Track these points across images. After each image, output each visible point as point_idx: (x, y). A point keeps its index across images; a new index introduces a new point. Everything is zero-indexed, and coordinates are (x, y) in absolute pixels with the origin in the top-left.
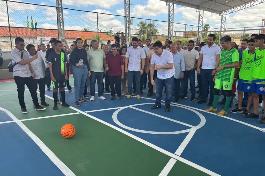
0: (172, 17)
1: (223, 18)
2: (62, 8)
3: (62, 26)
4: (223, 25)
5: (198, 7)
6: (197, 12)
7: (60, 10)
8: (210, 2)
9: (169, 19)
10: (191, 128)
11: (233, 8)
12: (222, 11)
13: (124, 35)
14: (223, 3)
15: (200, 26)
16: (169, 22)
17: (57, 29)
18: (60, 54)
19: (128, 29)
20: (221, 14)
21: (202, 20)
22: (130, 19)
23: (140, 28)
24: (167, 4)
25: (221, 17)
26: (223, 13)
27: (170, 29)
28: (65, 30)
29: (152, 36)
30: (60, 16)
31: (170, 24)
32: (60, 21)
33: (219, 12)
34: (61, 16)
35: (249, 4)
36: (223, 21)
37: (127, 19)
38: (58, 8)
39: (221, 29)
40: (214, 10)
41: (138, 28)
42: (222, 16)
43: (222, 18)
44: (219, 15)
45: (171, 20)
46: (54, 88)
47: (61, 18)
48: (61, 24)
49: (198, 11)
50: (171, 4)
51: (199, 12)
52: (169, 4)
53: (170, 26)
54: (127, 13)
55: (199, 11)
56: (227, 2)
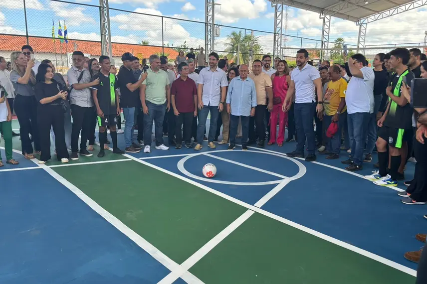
0: (280, 25)
1: (362, 28)
2: (108, 8)
3: (107, 36)
4: (361, 40)
5: (321, 10)
6: (320, 18)
7: (105, 12)
8: (341, 2)
9: (275, 29)
10: (282, 179)
11: (378, 12)
12: (361, 18)
13: (204, 52)
14: (361, 5)
15: (324, 40)
16: (275, 34)
17: (100, 41)
18: (108, 76)
19: (209, 43)
20: (360, 22)
21: (327, 30)
22: (213, 28)
23: (232, 42)
24: (273, 5)
25: (359, 26)
26: (362, 21)
27: (276, 44)
28: (112, 43)
29: (250, 55)
30: (104, 21)
31: (277, 37)
32: (105, 28)
33: (357, 20)
34: (106, 21)
35: (403, 8)
36: (362, 34)
37: (209, 27)
38: (102, 8)
39: (358, 46)
40: (348, 16)
41: (229, 41)
42: (361, 26)
43: (360, 28)
44: (355, 23)
45: (278, 29)
46: (100, 125)
47: (106, 24)
48: (105, 33)
49: (322, 16)
50: (279, 5)
51: (324, 19)
52: (276, 4)
53: (277, 39)
54: (209, 18)
55: (324, 16)
56: (367, 3)
